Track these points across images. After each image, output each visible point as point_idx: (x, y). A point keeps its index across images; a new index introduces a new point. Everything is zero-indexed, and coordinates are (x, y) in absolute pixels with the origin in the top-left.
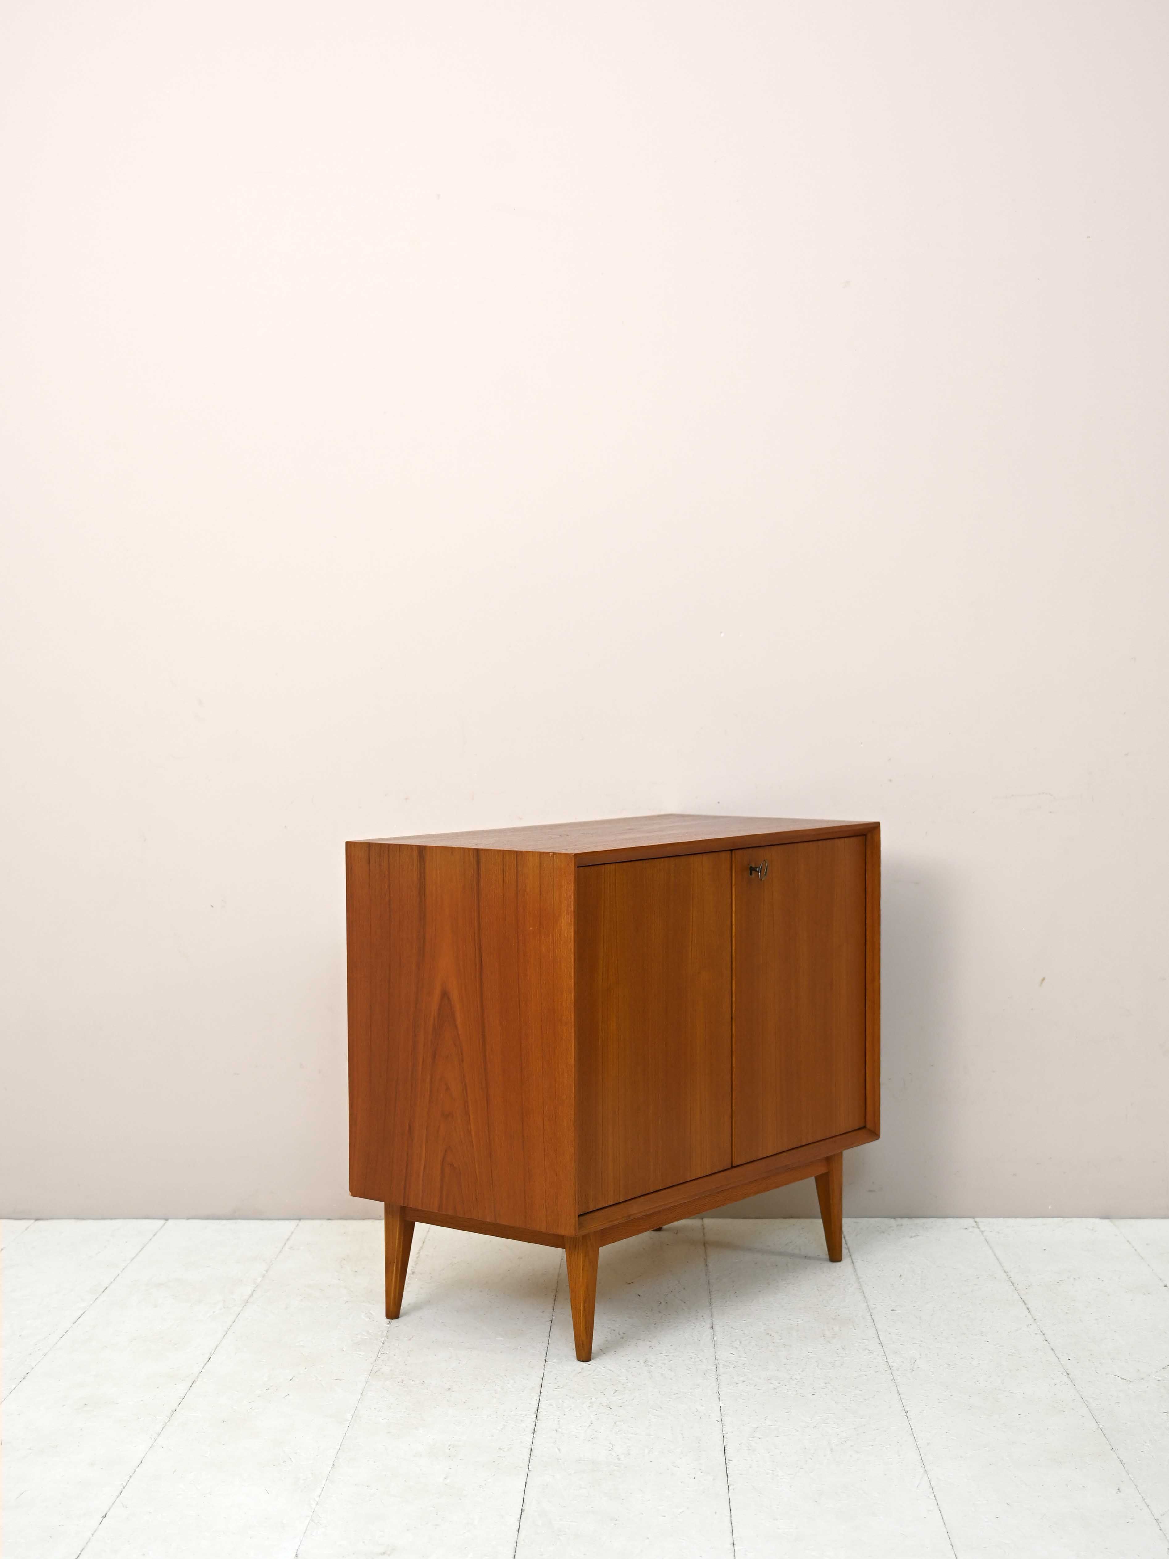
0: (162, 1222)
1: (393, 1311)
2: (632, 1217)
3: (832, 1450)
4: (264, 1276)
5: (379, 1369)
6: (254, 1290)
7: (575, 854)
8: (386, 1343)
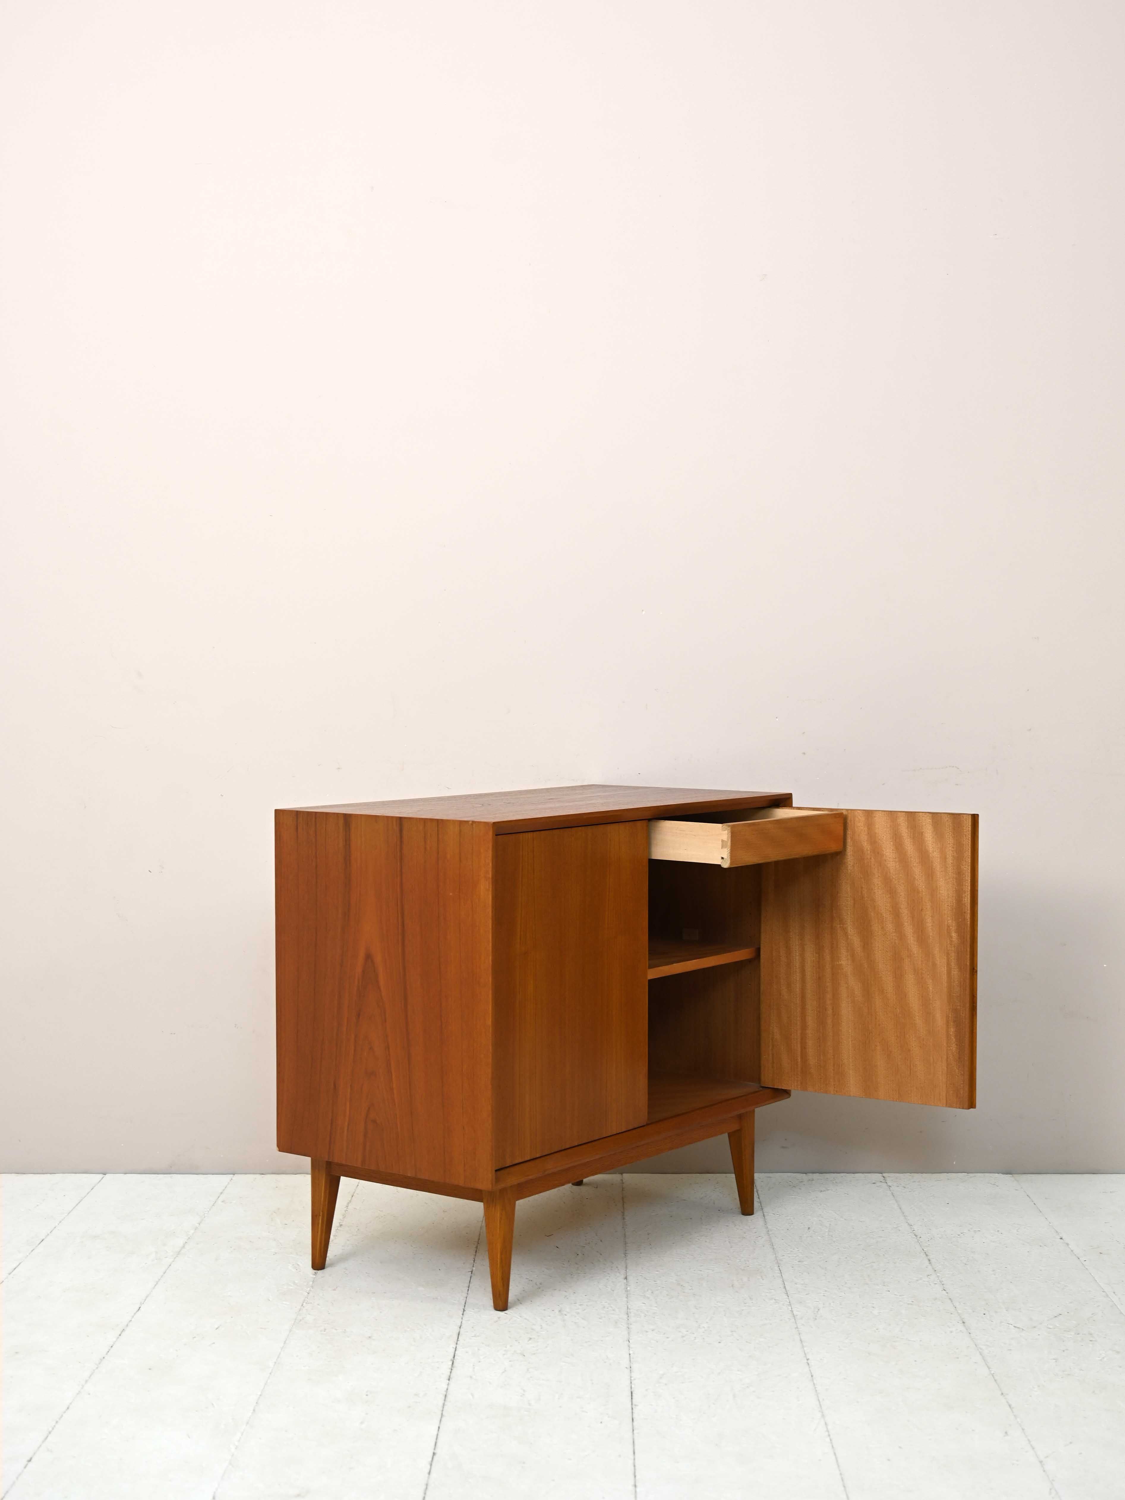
0: (101, 1176)
1: (319, 1262)
2: (547, 1173)
3: (734, 1396)
4: (196, 1229)
5: (303, 1319)
6: (186, 1243)
7: (494, 823)
8: (311, 1294)
